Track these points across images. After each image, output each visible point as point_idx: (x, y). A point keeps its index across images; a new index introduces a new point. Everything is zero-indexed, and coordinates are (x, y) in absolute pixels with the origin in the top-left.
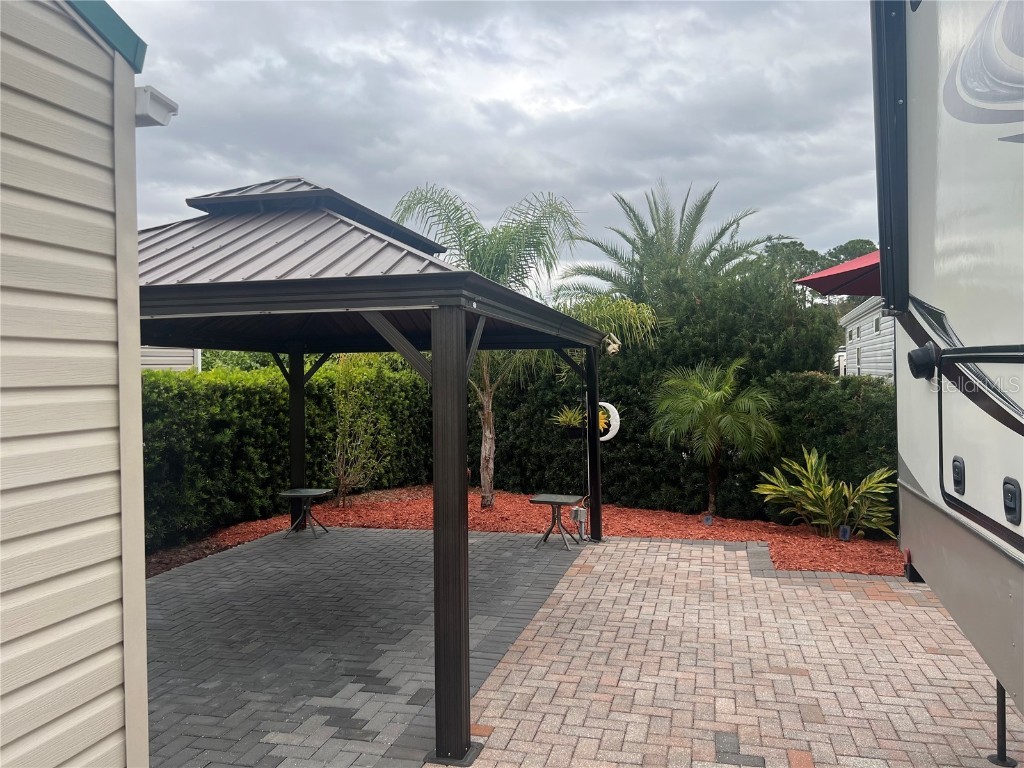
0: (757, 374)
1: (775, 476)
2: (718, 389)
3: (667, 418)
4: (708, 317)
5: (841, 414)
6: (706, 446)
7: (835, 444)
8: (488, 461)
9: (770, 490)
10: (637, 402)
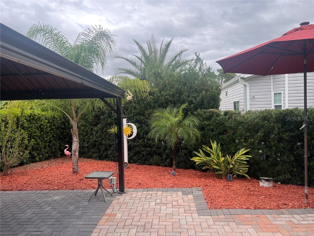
0: (191, 110)
1: (200, 153)
2: (176, 117)
3: (155, 130)
4: (171, 88)
5: (225, 126)
6: (172, 141)
7: (222, 139)
8: (75, 152)
9: (199, 159)
10: (144, 122)
